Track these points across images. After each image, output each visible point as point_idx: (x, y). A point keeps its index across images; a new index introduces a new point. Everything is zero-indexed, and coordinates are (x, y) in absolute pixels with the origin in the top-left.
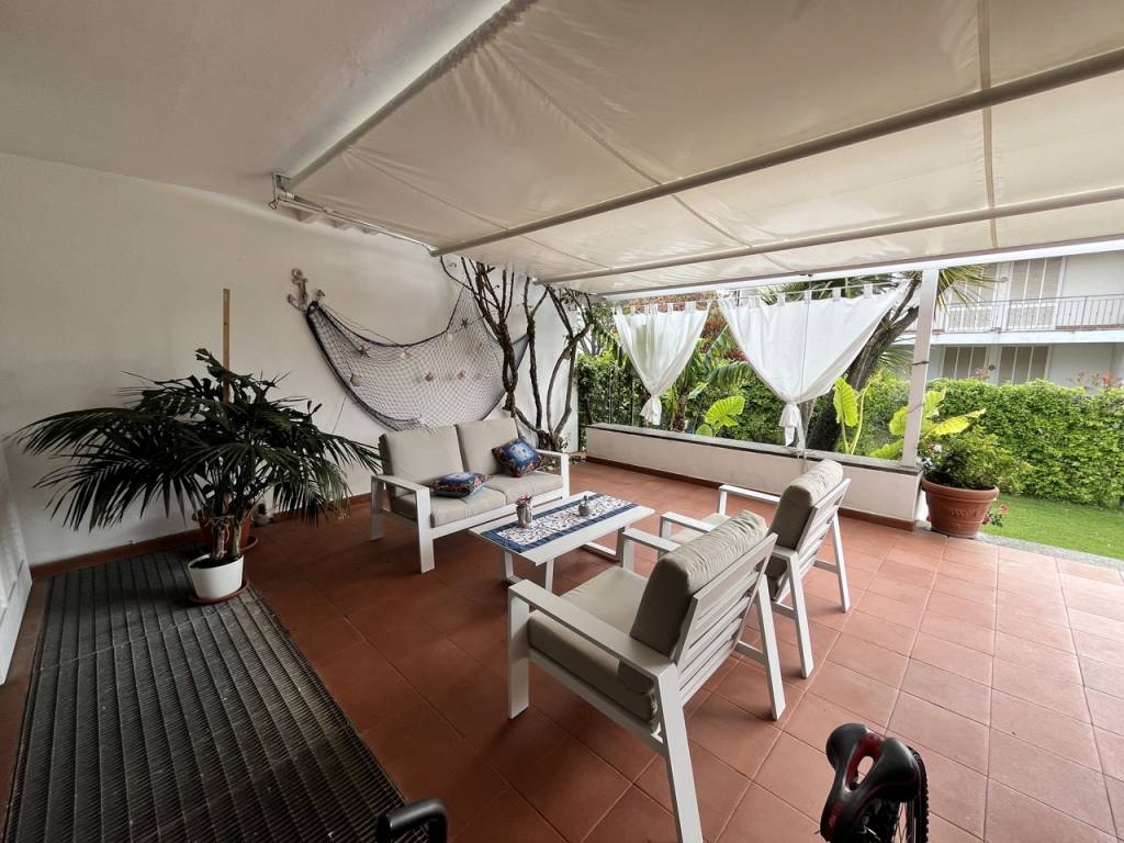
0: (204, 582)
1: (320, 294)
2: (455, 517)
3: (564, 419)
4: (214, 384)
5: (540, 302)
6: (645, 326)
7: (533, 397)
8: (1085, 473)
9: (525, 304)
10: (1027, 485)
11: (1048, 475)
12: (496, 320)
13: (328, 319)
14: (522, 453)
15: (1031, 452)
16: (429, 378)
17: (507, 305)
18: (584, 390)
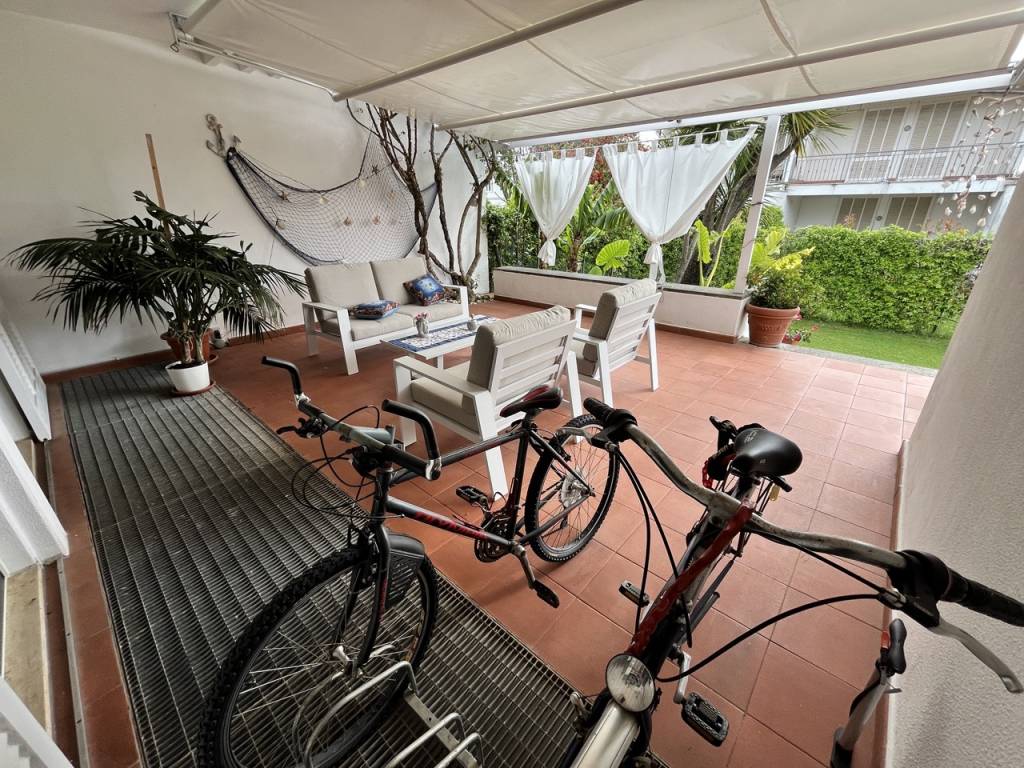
0: (181, 380)
1: (235, 140)
2: (372, 335)
3: (475, 263)
4: (156, 223)
5: (446, 149)
6: (542, 173)
7: (444, 242)
8: (911, 307)
9: (432, 151)
10: (865, 319)
11: (883, 309)
12: (404, 167)
13: (247, 165)
14: (428, 286)
15: (873, 291)
16: (347, 223)
17: (413, 152)
18: (492, 236)
